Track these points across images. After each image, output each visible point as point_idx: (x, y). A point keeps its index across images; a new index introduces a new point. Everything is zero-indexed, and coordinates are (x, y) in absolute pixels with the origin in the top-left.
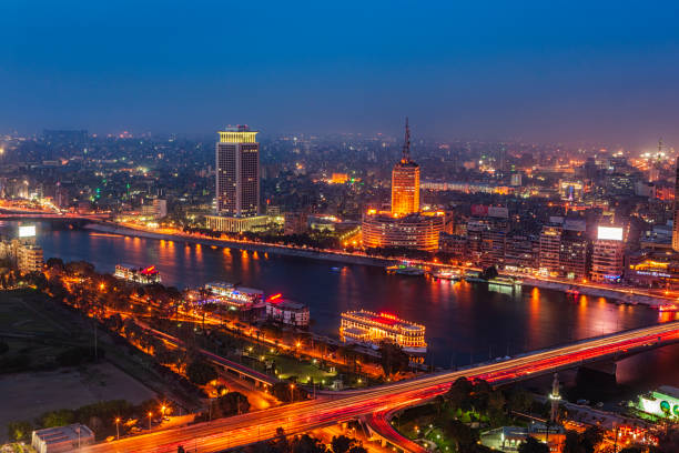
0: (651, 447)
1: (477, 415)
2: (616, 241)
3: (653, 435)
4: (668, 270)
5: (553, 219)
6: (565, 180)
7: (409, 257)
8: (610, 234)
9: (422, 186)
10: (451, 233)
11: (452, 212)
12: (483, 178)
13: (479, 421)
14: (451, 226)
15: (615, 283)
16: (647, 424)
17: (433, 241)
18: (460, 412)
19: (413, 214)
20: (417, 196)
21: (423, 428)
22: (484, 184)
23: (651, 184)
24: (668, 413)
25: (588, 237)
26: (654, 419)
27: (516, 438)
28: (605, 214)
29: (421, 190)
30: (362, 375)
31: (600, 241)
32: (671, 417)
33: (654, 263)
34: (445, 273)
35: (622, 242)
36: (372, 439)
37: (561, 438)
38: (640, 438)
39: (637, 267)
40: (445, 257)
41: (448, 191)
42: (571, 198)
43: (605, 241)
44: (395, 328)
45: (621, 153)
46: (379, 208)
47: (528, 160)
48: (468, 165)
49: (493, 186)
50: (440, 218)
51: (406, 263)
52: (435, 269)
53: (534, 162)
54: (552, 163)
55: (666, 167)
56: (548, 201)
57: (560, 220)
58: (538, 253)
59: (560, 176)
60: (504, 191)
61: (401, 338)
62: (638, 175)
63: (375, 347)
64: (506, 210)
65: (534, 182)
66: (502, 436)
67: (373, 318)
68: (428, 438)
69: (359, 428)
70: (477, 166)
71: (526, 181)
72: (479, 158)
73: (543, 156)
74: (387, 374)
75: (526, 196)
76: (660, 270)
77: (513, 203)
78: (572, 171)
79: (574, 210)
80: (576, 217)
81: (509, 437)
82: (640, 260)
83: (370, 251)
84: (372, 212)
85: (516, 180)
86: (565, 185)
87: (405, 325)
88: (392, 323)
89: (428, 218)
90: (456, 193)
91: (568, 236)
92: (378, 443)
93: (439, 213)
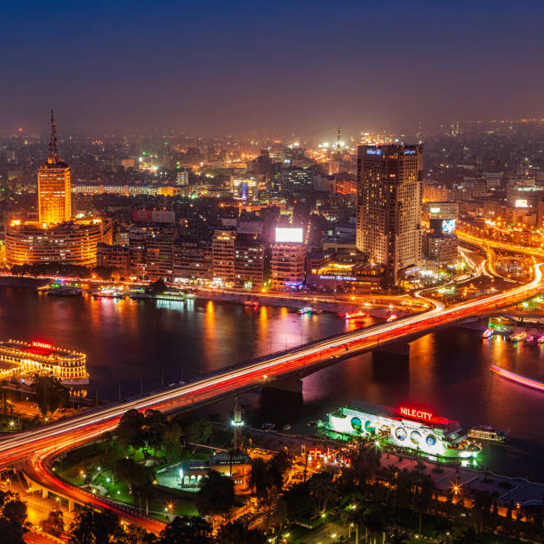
0: (344, 469)
1: (151, 452)
2: (296, 244)
3: (345, 455)
4: (353, 273)
5: (225, 222)
6: (237, 176)
7: (63, 274)
8: (290, 235)
9: (74, 190)
10: (111, 244)
11: (110, 219)
12: (145, 179)
13: (154, 458)
14: (110, 234)
15: (297, 291)
16: (338, 444)
17: (89, 254)
18: (131, 449)
19: (65, 223)
20: (68, 202)
21: (90, 472)
22: (146, 185)
23: (332, 178)
24: (359, 430)
25: (265, 240)
26: (345, 438)
27: (196, 473)
28: (282, 213)
29: (73, 194)
30: (16, 417)
31: (279, 244)
32: (363, 435)
33: (338, 266)
34: (106, 291)
35: (303, 245)
36: (31, 490)
37: (246, 469)
38: (331, 460)
39: (320, 271)
40: (105, 271)
41: (105, 194)
42: (244, 197)
43: (285, 244)
44: (51, 358)
45: (297, 144)
46: (24, 217)
47: (194, 155)
48: (126, 164)
49: (156, 186)
50: (97, 226)
51: (60, 281)
52: (94, 287)
53: (201, 158)
54: (221, 158)
55: (346, 158)
56: (219, 201)
57: (233, 222)
58: (210, 262)
59: (232, 172)
60: (168, 192)
61: (58, 370)
62: (317, 169)
63: (29, 382)
64: (173, 214)
65: (202, 179)
66: (181, 472)
67: (23, 349)
68: (96, 482)
69: (14, 479)
70: (137, 164)
71: (193, 180)
72: (139, 154)
73: (211, 150)
74: (44, 412)
75: (193, 197)
76: (344, 272)
77: (179, 206)
78: (244, 166)
79: (249, 210)
80: (250, 217)
81: (189, 472)
82: (324, 264)
83: (15, 269)
84: (16, 223)
85: (182, 179)
86: (237, 183)
87: (62, 355)
88: (47, 352)
89: (83, 227)
90: (113, 196)
91: (243, 241)
92: (38, 494)
93: (95, 221)
